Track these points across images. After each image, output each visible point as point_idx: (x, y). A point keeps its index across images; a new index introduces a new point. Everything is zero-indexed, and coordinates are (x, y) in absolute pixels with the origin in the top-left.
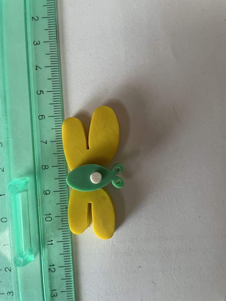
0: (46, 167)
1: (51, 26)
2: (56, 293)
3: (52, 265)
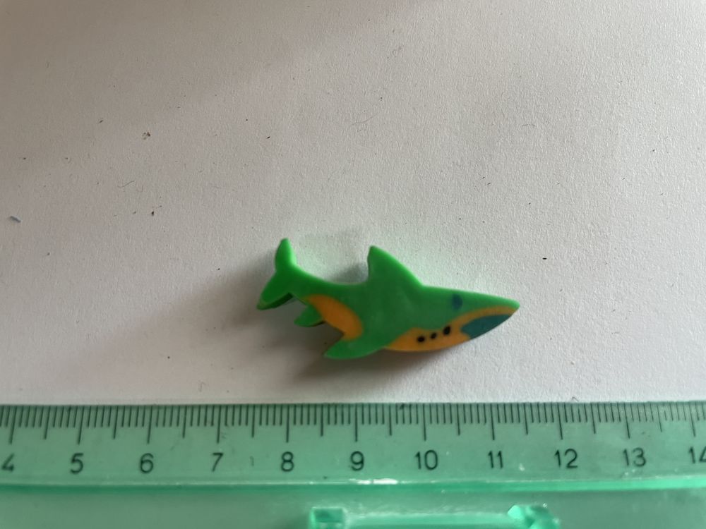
0: (287, 461)
2: (634, 451)
3: (556, 457)
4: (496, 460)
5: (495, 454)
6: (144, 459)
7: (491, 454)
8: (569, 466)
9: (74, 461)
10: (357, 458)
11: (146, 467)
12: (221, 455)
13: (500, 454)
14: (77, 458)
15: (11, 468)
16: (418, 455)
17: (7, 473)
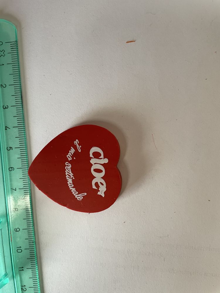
0: (16, 210)
1: (16, 92)
3: (24, 286)
4: (21, 269)
5: (23, 269)
6: (13, 168)
7: (23, 268)
8: (22, 288)
9: (10, 147)
10: (18, 230)
11: (11, 169)
12: (16, 190)
13: (23, 270)
14: (11, 148)
15: (6, 129)
16: (21, 247)
17: (4, 128)
